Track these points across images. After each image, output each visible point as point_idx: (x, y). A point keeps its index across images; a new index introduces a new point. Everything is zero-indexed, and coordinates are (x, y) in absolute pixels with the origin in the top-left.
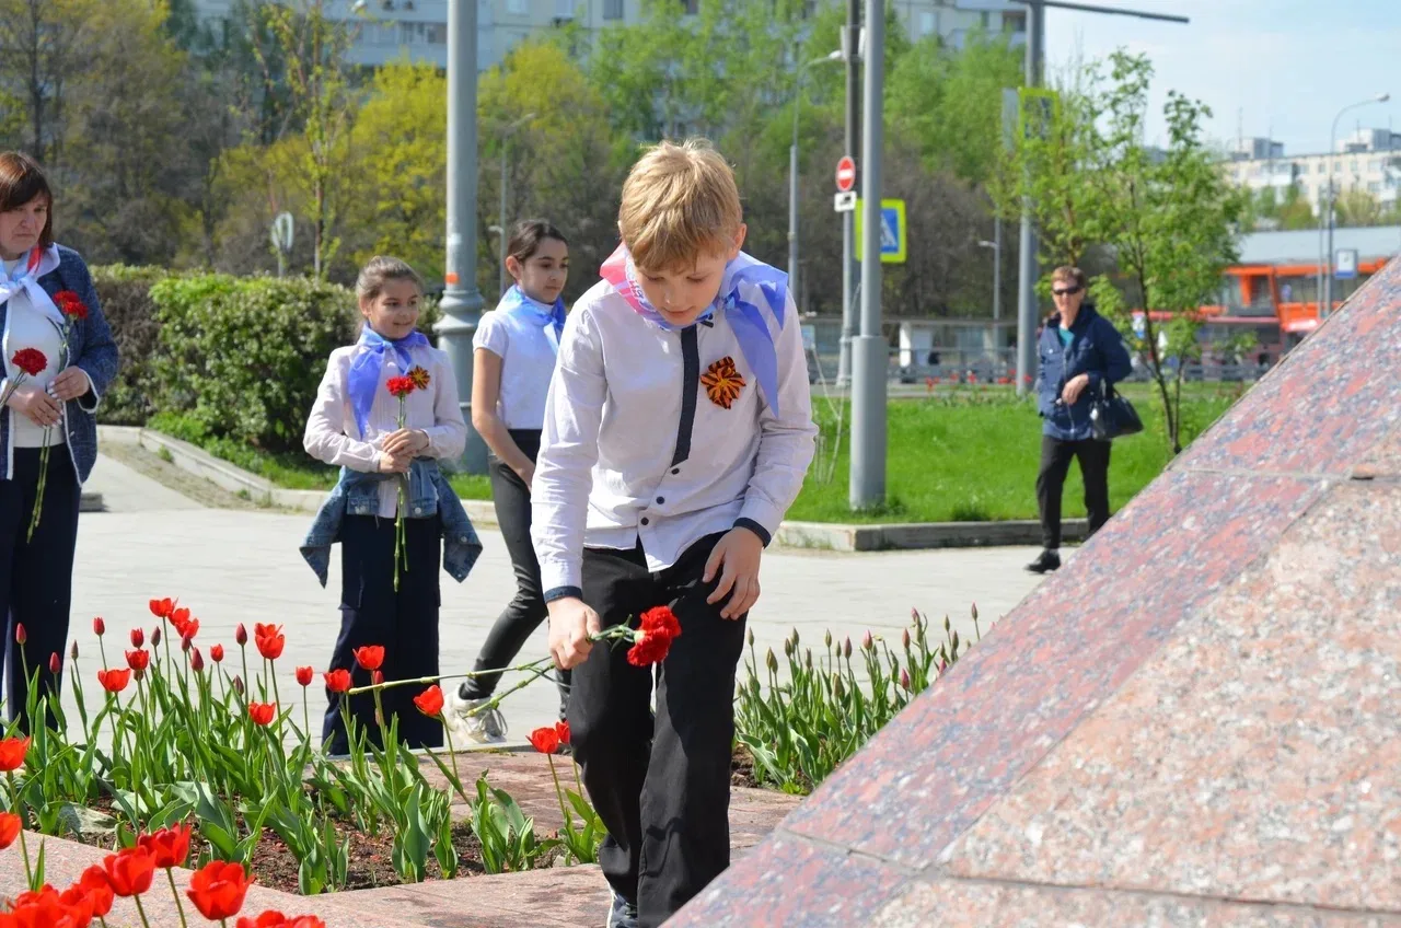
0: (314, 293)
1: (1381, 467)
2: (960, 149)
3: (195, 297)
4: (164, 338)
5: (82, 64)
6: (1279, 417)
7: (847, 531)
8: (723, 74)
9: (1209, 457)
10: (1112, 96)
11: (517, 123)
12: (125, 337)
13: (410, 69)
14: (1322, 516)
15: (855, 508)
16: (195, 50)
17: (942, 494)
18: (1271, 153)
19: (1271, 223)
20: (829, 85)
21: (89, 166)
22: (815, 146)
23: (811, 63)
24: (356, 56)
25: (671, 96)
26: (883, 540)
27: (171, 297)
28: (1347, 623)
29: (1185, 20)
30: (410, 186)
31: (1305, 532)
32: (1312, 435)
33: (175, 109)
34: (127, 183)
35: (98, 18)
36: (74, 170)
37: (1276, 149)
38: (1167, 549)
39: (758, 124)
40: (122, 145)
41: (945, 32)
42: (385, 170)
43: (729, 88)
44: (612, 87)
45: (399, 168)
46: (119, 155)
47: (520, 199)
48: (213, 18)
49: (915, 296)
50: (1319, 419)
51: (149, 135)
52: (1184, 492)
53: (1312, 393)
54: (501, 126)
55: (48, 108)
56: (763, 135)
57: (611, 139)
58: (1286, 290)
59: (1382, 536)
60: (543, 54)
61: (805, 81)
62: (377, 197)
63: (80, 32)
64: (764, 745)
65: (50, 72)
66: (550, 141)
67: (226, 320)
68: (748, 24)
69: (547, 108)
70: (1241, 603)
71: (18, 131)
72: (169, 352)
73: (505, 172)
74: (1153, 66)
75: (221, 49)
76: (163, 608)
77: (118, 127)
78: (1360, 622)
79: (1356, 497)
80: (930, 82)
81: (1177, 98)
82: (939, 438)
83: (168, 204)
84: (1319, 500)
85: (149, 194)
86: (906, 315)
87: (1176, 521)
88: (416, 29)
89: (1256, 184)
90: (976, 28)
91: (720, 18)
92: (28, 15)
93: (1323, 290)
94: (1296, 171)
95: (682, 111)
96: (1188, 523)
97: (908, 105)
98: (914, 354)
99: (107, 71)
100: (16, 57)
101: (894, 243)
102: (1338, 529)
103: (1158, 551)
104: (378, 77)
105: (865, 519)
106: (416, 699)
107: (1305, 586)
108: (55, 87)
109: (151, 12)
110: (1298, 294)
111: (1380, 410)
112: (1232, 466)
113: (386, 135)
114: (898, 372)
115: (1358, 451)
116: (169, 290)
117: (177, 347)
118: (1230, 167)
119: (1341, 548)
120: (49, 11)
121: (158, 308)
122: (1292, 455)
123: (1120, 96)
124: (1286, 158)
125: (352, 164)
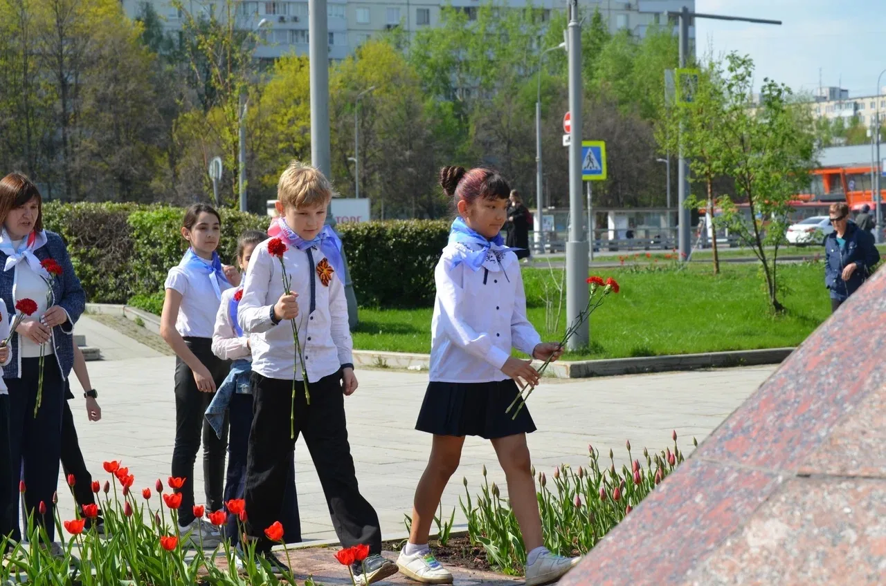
0: (230, 218)
1: (815, 469)
2: (643, 101)
3: (157, 222)
4: (137, 248)
5: (91, 63)
6: (757, 426)
7: (565, 366)
8: (493, 57)
9: (714, 451)
10: (728, 82)
11: (365, 92)
12: (113, 248)
13: (296, 60)
14: (778, 500)
15: (570, 350)
16: (161, 51)
17: (625, 338)
18: (840, 95)
19: (842, 141)
20: (560, 63)
21: (96, 127)
22: (552, 101)
23: (549, 49)
24: (261, 51)
25: (461, 71)
26: (588, 370)
27: (141, 222)
28: (792, 574)
29: (779, 23)
30: (298, 133)
31: (767, 511)
32: (775, 441)
33: (150, 89)
34: (121, 136)
35: (101, 33)
36: (87, 129)
37: (844, 93)
38: (685, 516)
39: (516, 88)
40: (116, 113)
41: (632, 27)
42: (282, 123)
43: (497, 67)
44: (423, 67)
45: (291, 122)
46: (115, 119)
47: (367, 140)
48: (173, 31)
49: (618, 193)
50: (780, 430)
51: (133, 106)
52: (697, 475)
53: (778, 410)
54: (354, 93)
55: (70, 91)
56: (519, 95)
57: (423, 100)
58: (851, 184)
59: (815, 516)
60: (379, 47)
61: (545, 60)
62: (277, 141)
63: (89, 43)
64: (492, 542)
65: (71, 68)
66: (384, 103)
67: (175, 237)
68: (507, 26)
69: (383, 81)
70: (727, 559)
71: (52, 105)
72: (140, 257)
73: (357, 123)
74: (754, 63)
75: (178, 50)
76: (112, 467)
77: (114, 102)
78: (800, 574)
79: (799, 489)
80: (624, 59)
81: (769, 82)
82: (627, 296)
83: (146, 148)
84: (776, 490)
85: (135, 143)
86: (611, 207)
87: (691, 496)
88: (300, 33)
89: (832, 116)
90: (653, 23)
91: (491, 22)
92: (57, 34)
93: (875, 183)
94: (856, 107)
95: (468, 81)
96: (698, 498)
97: (610, 74)
98: (616, 232)
99: (106, 67)
100: (51, 59)
101: (599, 168)
102: (787, 510)
103: (680, 517)
104: (276, 65)
105: (577, 357)
106: (266, 530)
107: (768, 550)
108: (74, 78)
109: (134, 29)
110: (859, 184)
111: (817, 426)
112: (727, 459)
113: (282, 101)
114: (607, 244)
115: (802, 456)
116: (139, 218)
117: (145, 254)
118: (815, 106)
119: (789, 523)
120: (69, 30)
121: (133, 229)
122: (763, 454)
123: (733, 82)
124: (850, 99)
125: (261, 120)
